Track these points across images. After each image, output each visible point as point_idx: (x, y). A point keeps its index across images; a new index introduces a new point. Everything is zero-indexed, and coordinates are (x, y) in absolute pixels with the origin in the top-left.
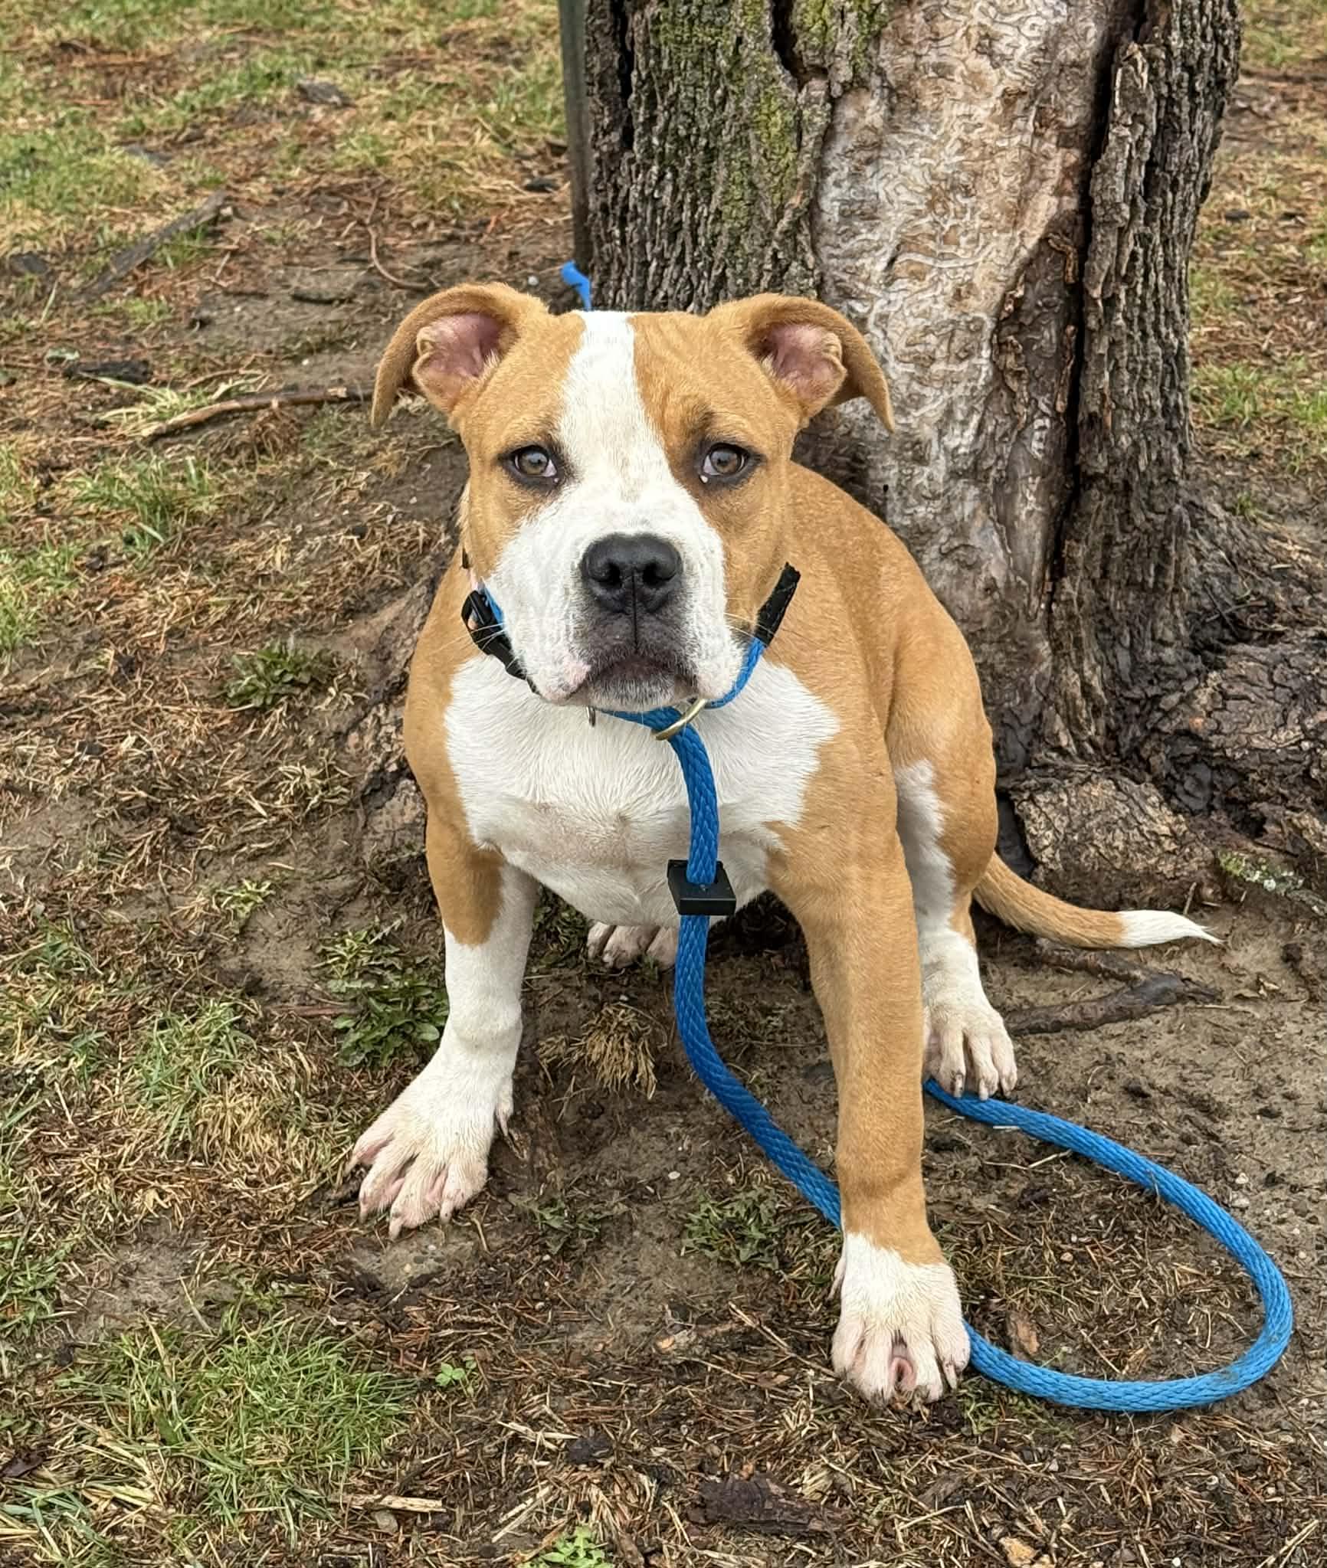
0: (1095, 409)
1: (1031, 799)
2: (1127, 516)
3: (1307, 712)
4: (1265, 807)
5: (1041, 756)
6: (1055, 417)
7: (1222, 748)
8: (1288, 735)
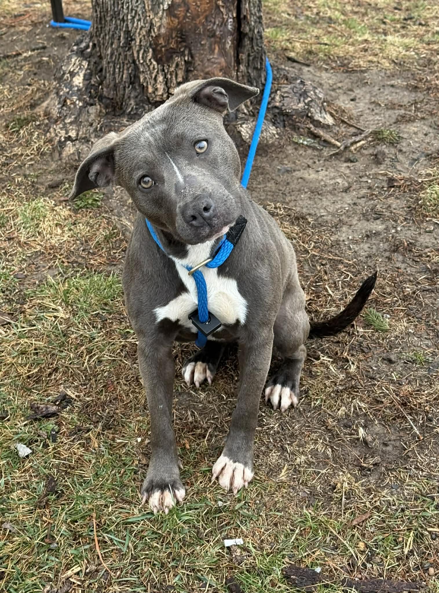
0: (245, 14)
1: (241, 126)
2: (252, 47)
3: (305, 98)
4: (299, 124)
5: (240, 115)
6: (234, 18)
7: (285, 110)
8: (301, 105)
